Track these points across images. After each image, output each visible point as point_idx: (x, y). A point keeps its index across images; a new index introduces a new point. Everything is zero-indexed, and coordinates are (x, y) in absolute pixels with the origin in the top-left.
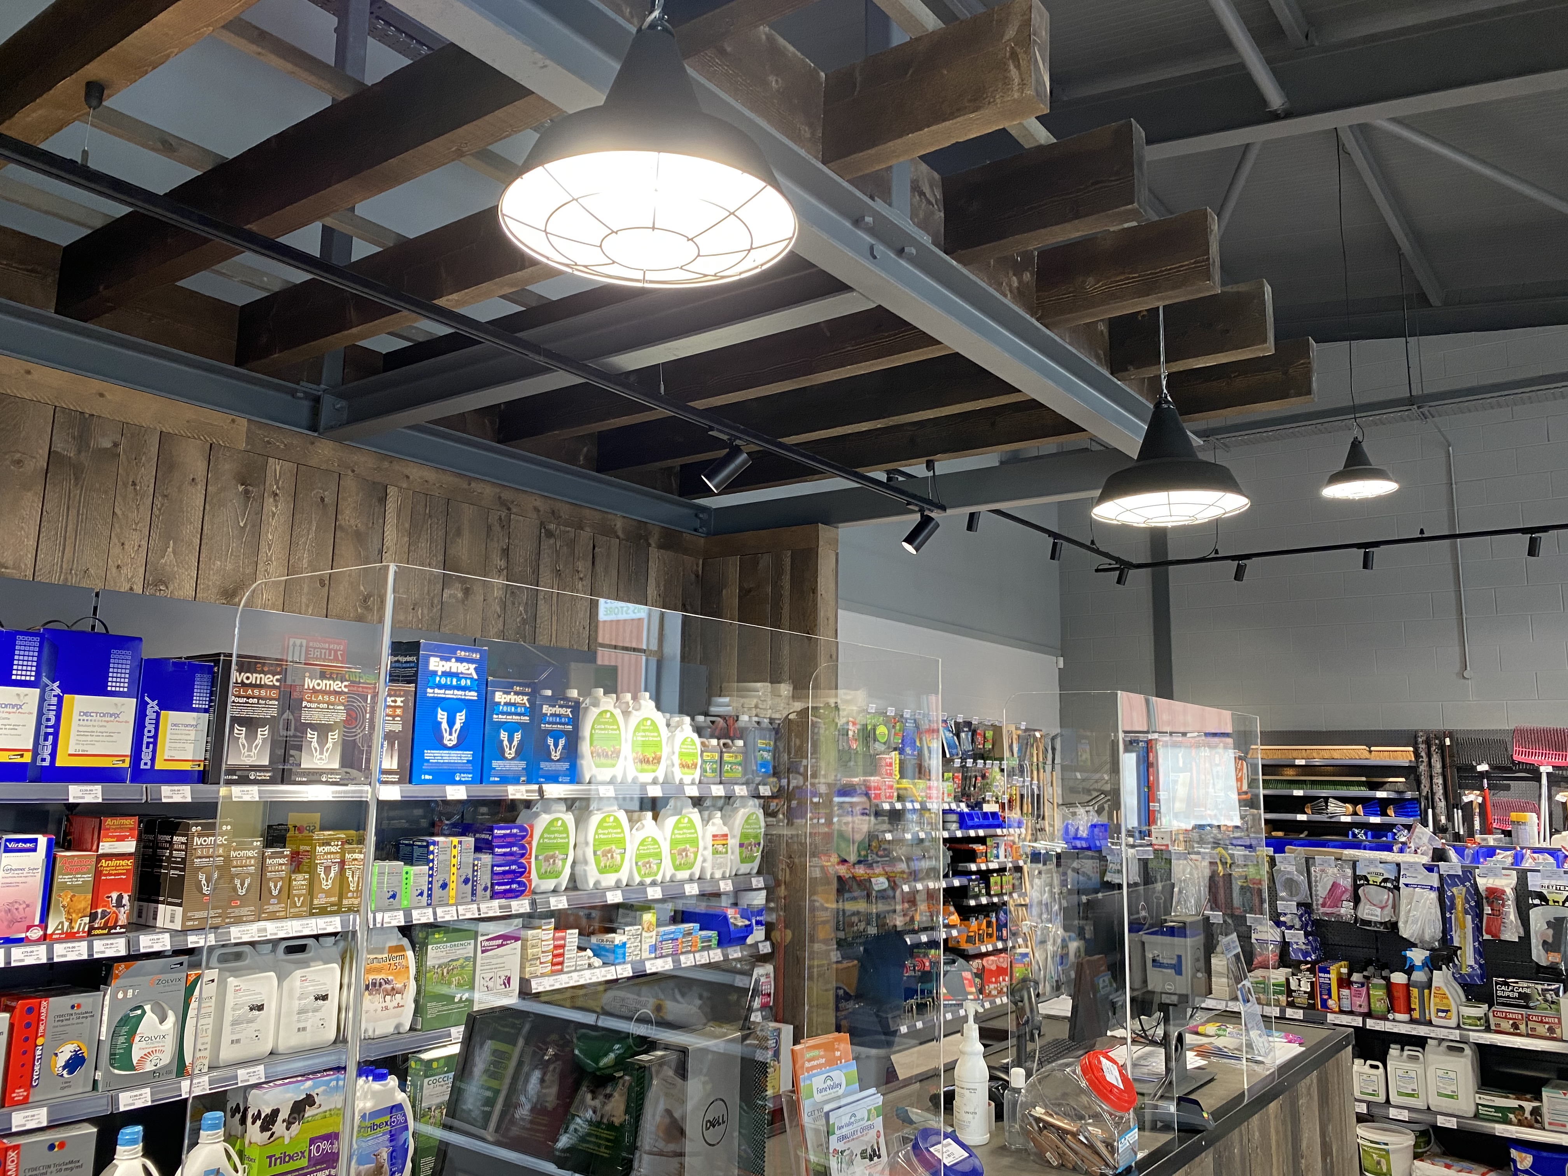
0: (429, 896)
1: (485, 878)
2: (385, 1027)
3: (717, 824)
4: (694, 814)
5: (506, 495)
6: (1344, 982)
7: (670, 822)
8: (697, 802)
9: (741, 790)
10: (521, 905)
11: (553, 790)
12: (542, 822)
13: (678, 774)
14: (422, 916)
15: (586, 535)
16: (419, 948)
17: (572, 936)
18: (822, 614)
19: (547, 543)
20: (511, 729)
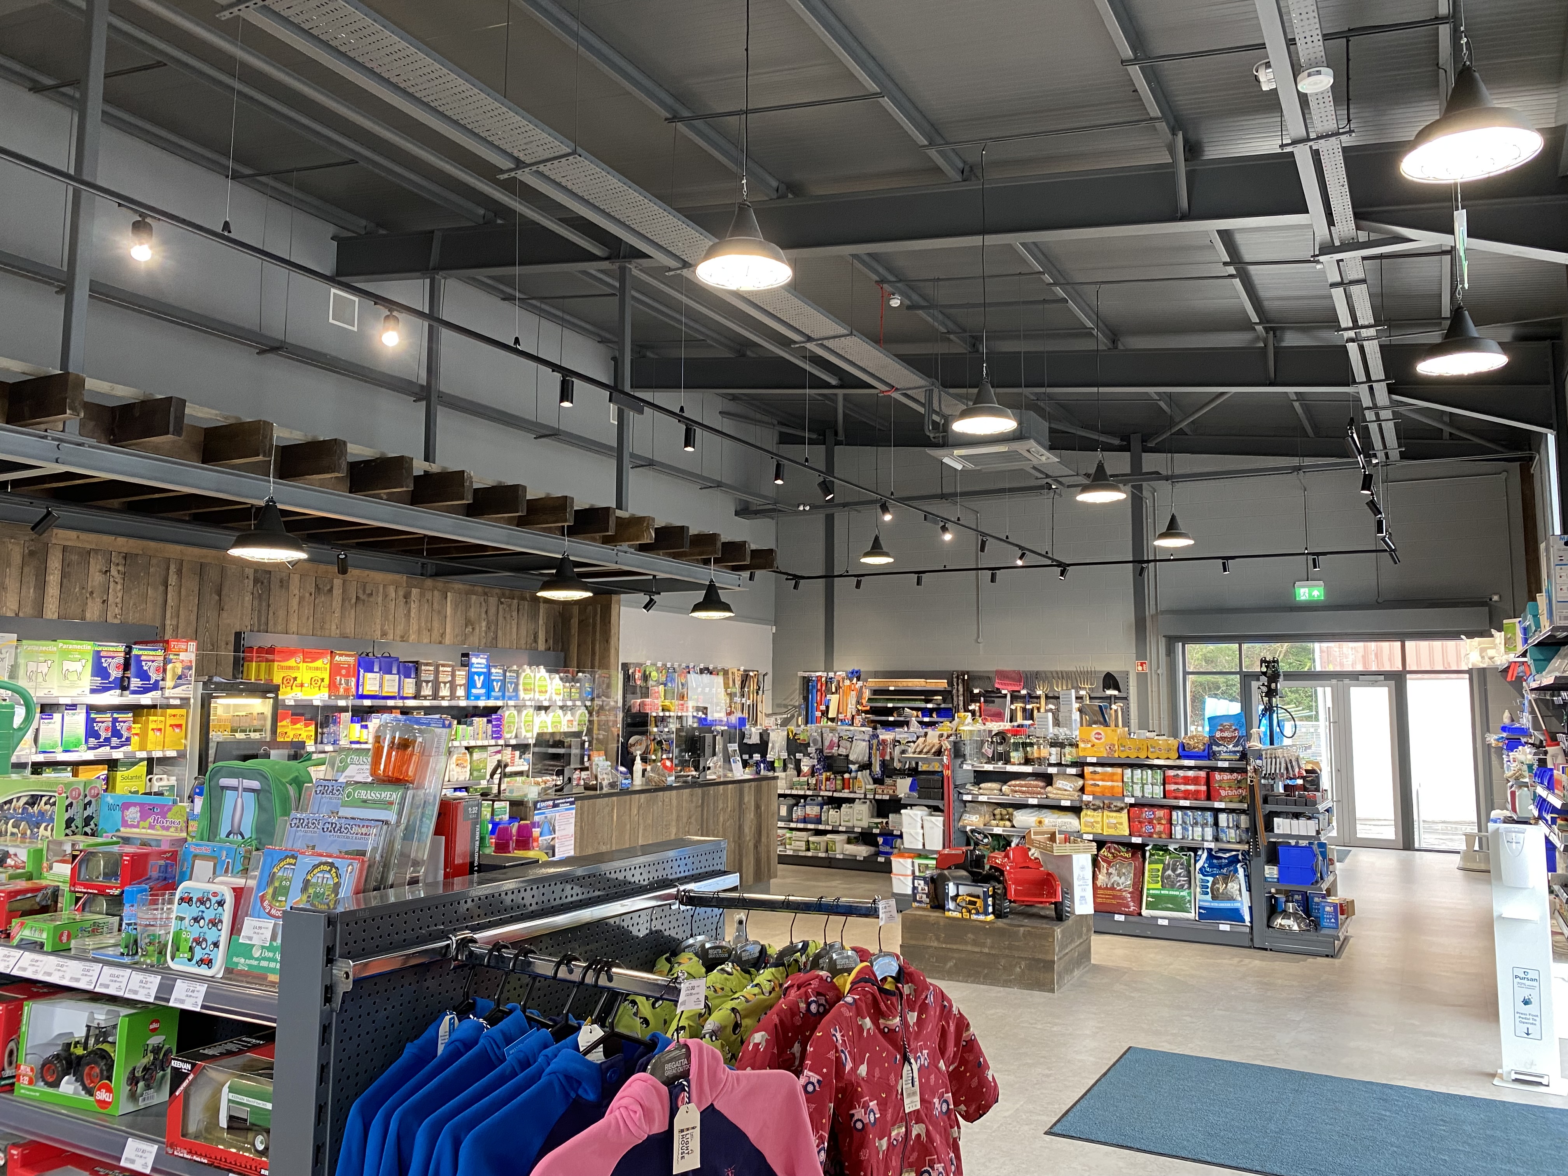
0: (474, 737)
1: (490, 733)
2: (462, 778)
3: (569, 716)
4: (560, 712)
5: (487, 590)
6: (828, 779)
7: (551, 715)
8: (561, 708)
9: (578, 703)
10: (501, 742)
11: (511, 703)
12: (507, 713)
13: (555, 697)
14: (472, 743)
15: (515, 601)
16: (471, 754)
17: (517, 753)
18: (613, 632)
19: (501, 607)
20: (497, 681)
